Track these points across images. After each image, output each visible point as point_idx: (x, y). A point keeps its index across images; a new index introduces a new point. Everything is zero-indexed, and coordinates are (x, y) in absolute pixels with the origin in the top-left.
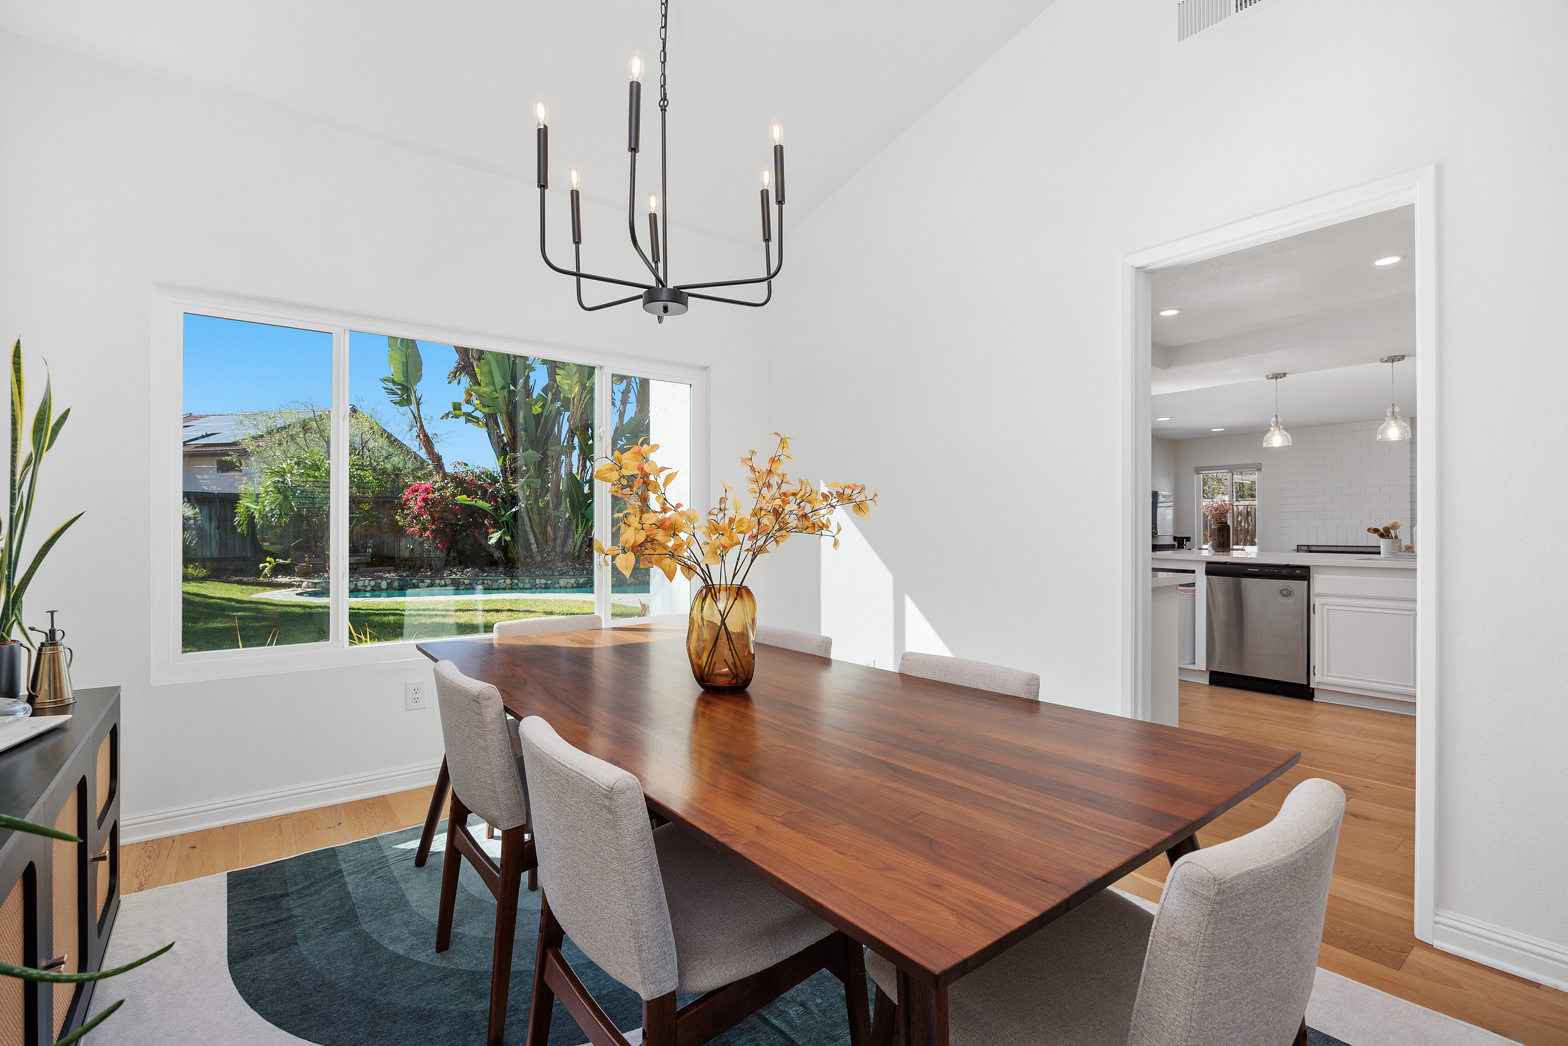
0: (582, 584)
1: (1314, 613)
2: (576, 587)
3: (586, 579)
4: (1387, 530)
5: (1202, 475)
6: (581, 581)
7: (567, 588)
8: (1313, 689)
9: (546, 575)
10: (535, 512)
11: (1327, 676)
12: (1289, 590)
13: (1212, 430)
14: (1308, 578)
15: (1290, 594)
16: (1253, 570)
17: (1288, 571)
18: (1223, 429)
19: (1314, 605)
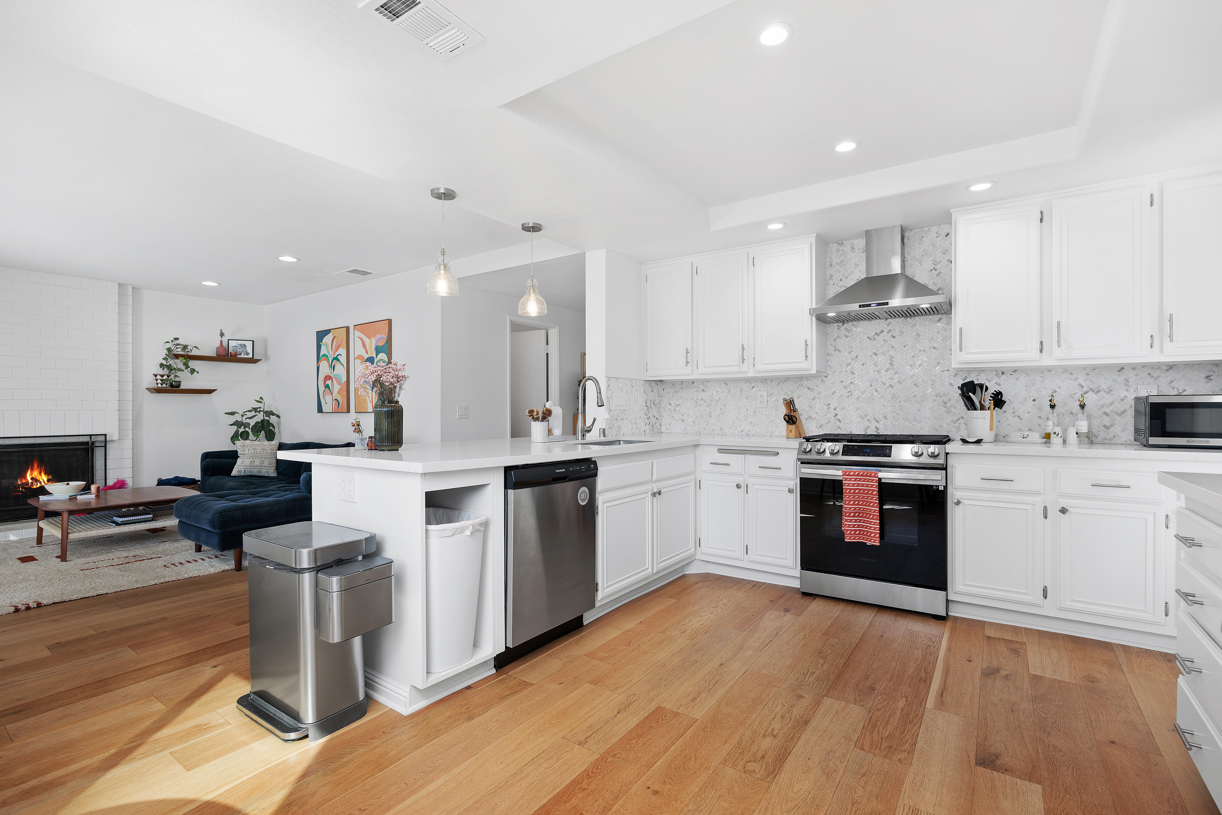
1: (598, 515)
16: (561, 470)
17: (586, 466)
19: (598, 505)
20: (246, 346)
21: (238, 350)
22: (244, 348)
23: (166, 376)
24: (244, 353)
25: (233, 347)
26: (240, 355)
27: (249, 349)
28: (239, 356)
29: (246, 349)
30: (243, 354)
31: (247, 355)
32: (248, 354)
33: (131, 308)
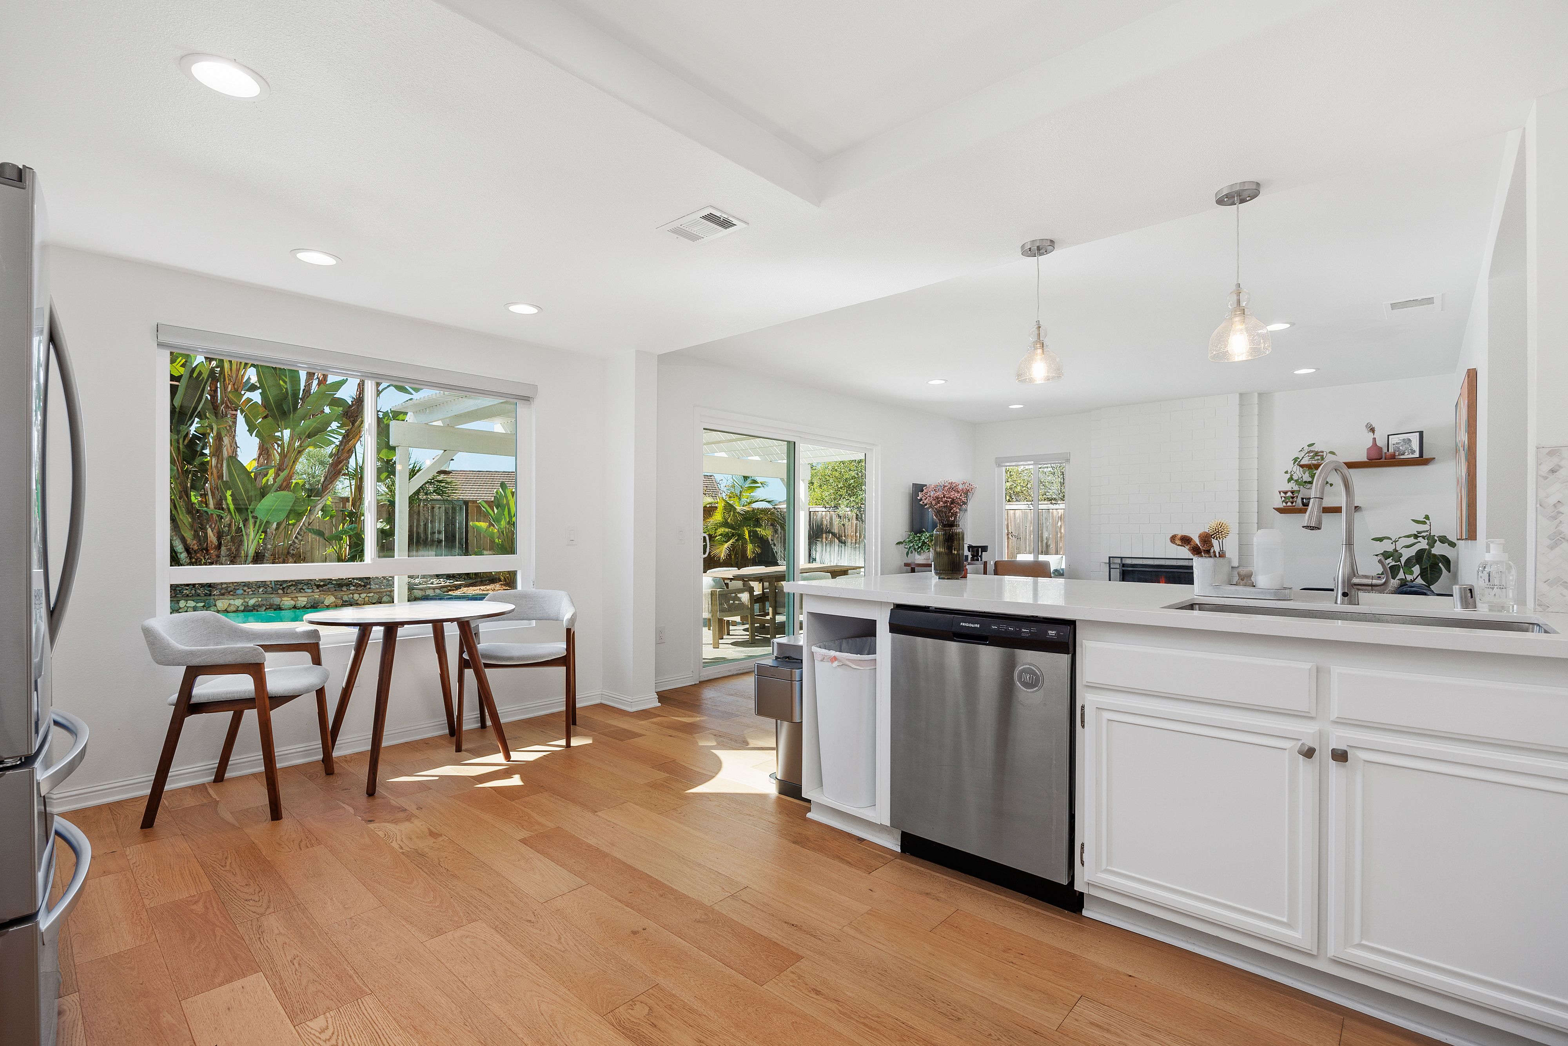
0: (254, 606)
1: (1083, 726)
2: (243, 611)
3: (260, 599)
4: (1206, 539)
5: (1004, 468)
6: (252, 602)
7: (228, 612)
8: (1082, 894)
9: (199, 595)
10: (181, 510)
11: (1107, 871)
12: (1034, 673)
13: (1010, 407)
14: (1071, 648)
15: (1037, 680)
16: (971, 625)
17: (1034, 630)
18: (1022, 406)
19: (1083, 707)
20: (1411, 441)
21: (1401, 448)
22: (1408, 444)
23: (1289, 492)
24: (1408, 452)
25: (1394, 445)
26: (1404, 455)
27: (1415, 446)
28: (1402, 457)
29: (1410, 446)
30: (1406, 454)
31: (1413, 454)
32: (1413, 452)
33: (1256, 418)
